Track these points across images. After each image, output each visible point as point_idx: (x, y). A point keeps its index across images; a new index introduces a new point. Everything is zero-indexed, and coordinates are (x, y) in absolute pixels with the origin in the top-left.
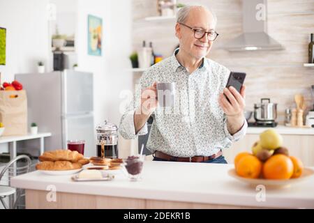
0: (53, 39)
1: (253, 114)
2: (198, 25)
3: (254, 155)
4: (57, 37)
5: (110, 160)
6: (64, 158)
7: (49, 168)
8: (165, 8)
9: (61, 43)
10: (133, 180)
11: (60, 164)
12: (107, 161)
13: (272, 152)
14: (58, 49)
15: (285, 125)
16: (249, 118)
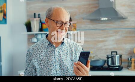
15: (128, 69)
16: (104, 64)
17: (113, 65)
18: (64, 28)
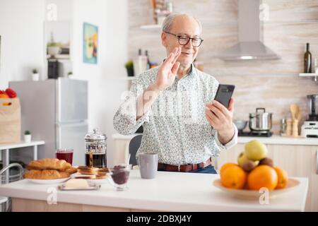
0: (48, 46)
1: (248, 124)
2: (182, 32)
3: (239, 166)
4: (52, 45)
5: (98, 169)
6: (52, 166)
7: (36, 177)
8: (161, 16)
9: (56, 50)
10: (119, 189)
11: (48, 173)
12: (95, 170)
13: (257, 163)
14: (53, 57)
15: (280, 135)
16: (245, 127)
17: (258, 129)
18: (192, 47)
